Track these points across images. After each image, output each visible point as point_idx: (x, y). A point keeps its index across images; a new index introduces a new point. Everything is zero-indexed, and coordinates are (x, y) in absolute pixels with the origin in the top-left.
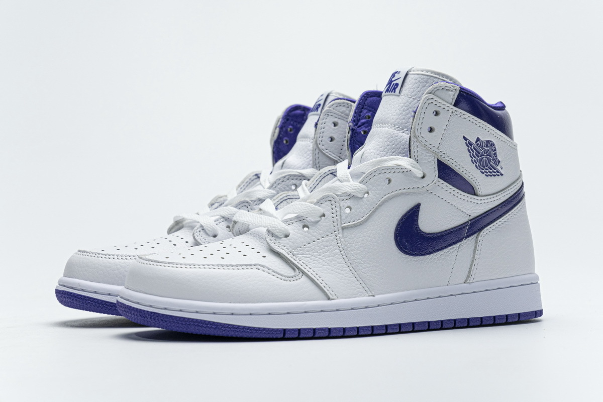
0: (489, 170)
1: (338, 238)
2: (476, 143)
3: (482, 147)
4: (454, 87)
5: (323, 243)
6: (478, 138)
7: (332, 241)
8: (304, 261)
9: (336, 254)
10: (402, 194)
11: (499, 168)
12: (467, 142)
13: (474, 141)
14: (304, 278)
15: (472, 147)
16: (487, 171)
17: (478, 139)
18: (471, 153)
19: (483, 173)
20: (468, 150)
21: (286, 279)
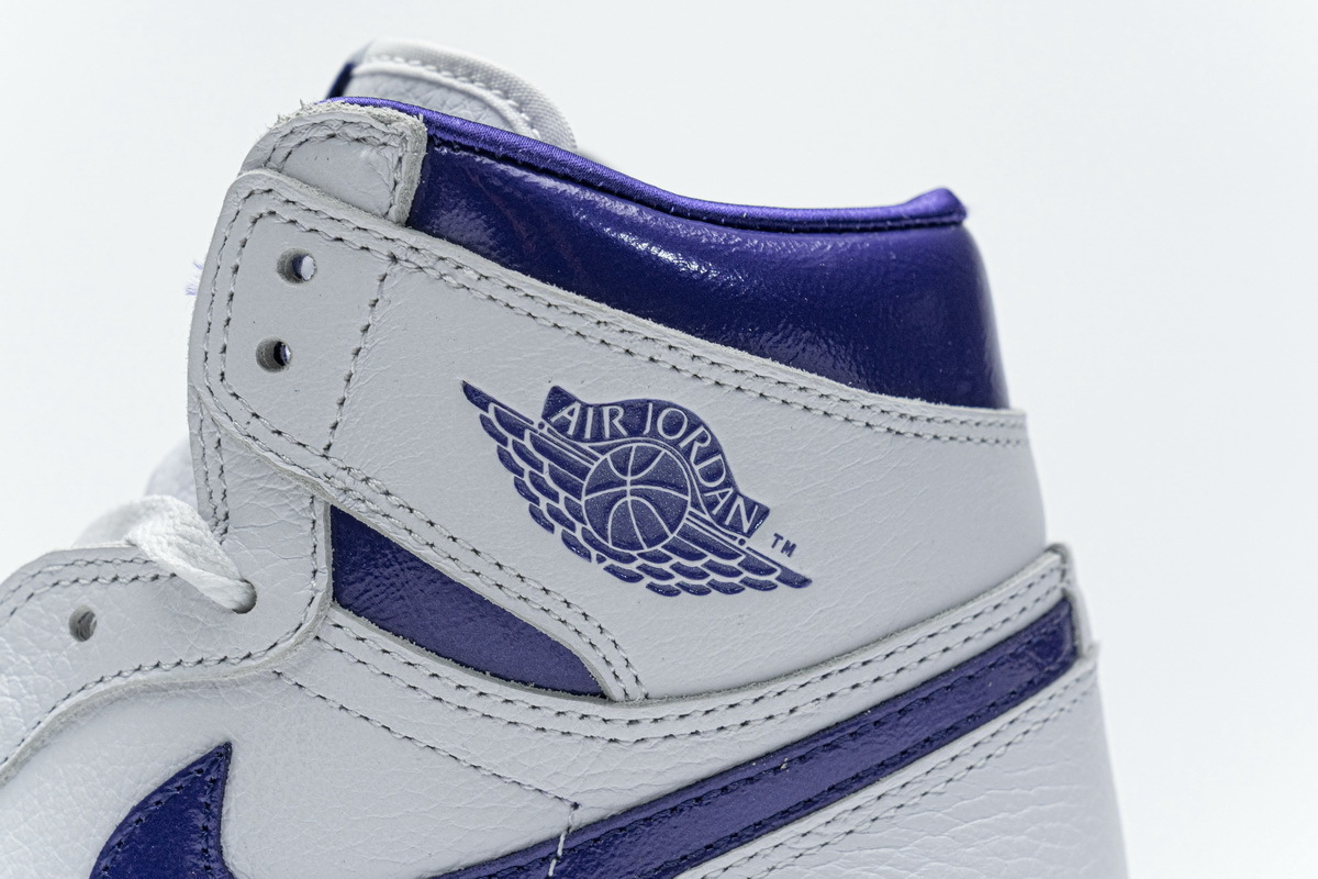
0: (676, 559)
2: (546, 416)
3: (598, 435)
4: (388, 123)
6: (556, 391)
10: (150, 690)
11: (761, 544)
12: (491, 415)
13: (531, 408)
15: (527, 443)
16: (666, 567)
17: (558, 399)
18: (519, 471)
19: (633, 578)
20: (504, 457)
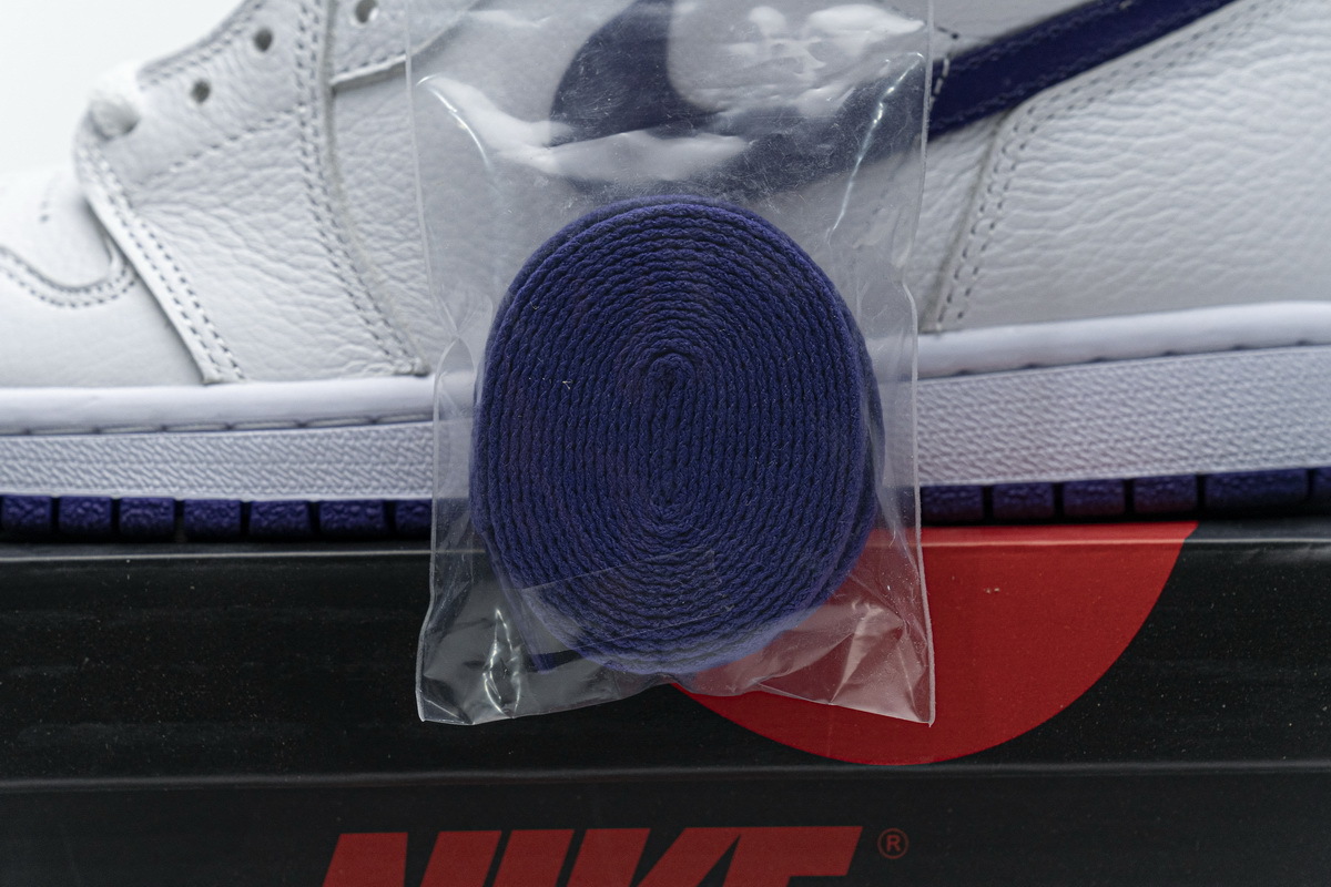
1: (308, 131)
5: (243, 156)
7: (285, 145)
8: (156, 231)
9: (288, 199)
14: (132, 300)
21: (63, 296)
